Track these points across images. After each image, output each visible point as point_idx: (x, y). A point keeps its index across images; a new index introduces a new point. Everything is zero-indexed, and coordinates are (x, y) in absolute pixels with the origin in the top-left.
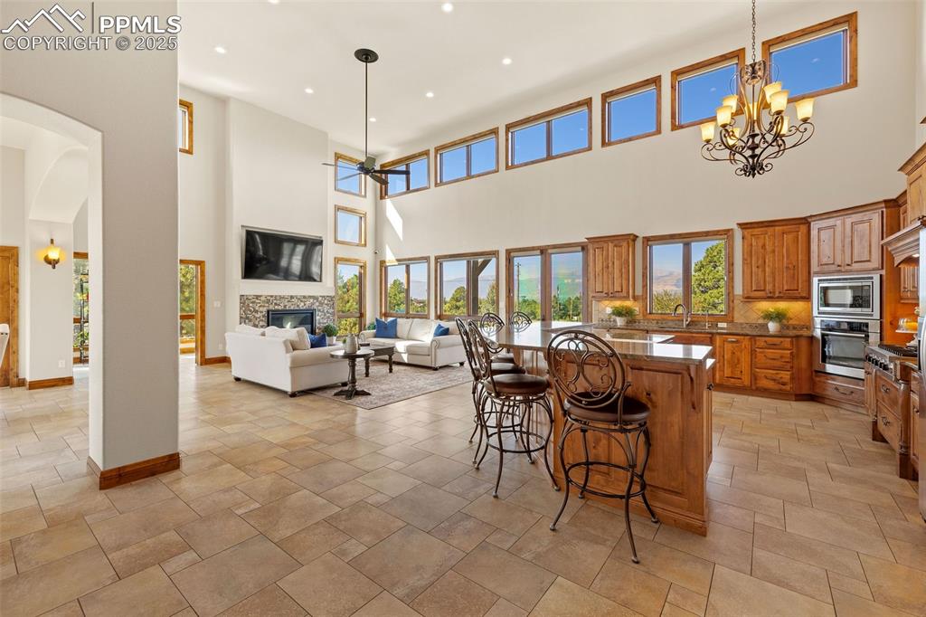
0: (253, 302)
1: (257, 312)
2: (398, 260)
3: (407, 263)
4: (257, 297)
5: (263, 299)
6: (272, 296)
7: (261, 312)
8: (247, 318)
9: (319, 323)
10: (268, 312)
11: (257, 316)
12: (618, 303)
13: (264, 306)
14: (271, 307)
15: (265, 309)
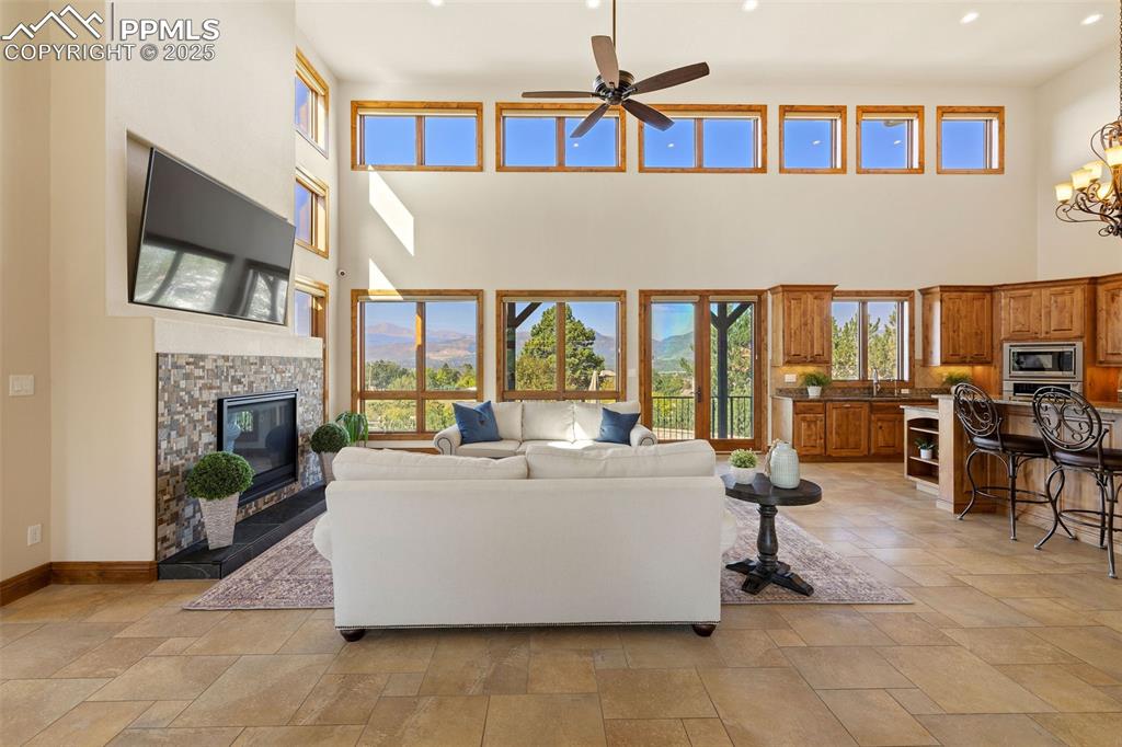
0: (187, 377)
1: (195, 403)
2: (402, 292)
3: (420, 299)
4: (197, 359)
5: (209, 365)
6: (226, 358)
7: (205, 404)
8: (174, 425)
9: (304, 422)
10: (220, 403)
11: (197, 416)
12: (811, 369)
13: (211, 388)
14: (226, 389)
15: (211, 396)
